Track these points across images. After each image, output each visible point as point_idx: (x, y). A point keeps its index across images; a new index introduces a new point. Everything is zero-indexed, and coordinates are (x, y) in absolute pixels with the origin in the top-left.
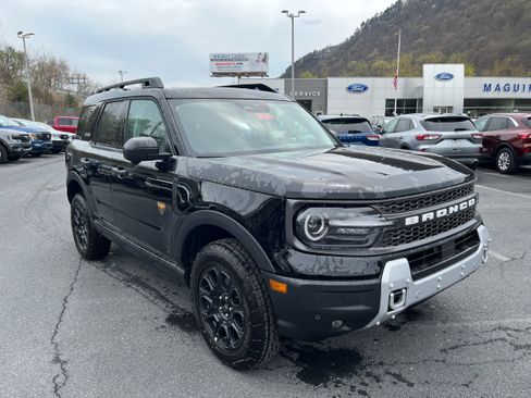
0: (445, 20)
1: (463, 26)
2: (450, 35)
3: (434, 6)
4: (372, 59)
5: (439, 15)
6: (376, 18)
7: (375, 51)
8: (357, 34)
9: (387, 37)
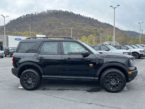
0: (34, 24)
1: (38, 26)
2: (36, 28)
3: (31, 20)
4: (14, 31)
5: (32, 22)
6: (14, 20)
7: (15, 29)
8: (8, 23)
9: (18, 26)
